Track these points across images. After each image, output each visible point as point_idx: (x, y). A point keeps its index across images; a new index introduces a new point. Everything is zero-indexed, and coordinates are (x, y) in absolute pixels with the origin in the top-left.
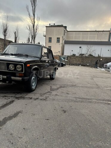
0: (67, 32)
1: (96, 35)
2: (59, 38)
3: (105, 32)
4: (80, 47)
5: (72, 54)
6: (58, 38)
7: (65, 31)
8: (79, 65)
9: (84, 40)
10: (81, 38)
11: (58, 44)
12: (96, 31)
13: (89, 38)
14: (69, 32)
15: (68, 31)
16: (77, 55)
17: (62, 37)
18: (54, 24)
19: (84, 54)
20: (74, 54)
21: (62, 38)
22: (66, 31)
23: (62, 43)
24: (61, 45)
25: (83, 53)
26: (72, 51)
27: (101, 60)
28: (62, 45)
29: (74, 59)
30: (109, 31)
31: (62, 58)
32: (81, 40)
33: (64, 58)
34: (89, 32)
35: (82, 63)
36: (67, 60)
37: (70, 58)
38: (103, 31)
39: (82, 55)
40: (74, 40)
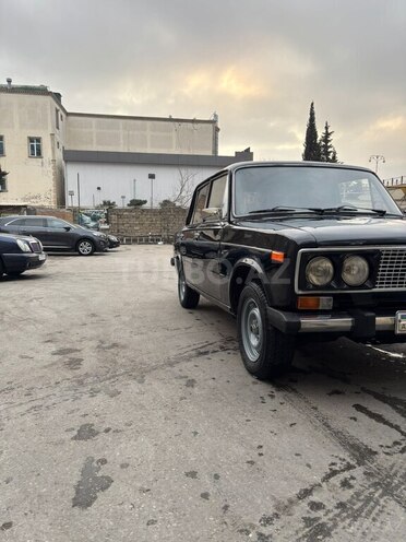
0: (64, 116)
1: (174, 134)
2: (38, 140)
3: (200, 125)
4: (152, 176)
5: (99, 202)
6: (31, 140)
7: (57, 111)
8: (154, 241)
10: (122, 141)
11: (36, 162)
12: (170, 120)
13: (149, 141)
14: (71, 118)
15: (68, 114)
16: (120, 204)
17: (52, 135)
18: (9, 81)
19: (145, 202)
20: (107, 200)
21: (53, 139)
22: (61, 112)
23: (54, 160)
24: (50, 169)
25: (139, 197)
26: (99, 188)
28: (54, 168)
29: (133, 221)
30: (213, 122)
31: (87, 219)
32: (122, 149)
33: (94, 219)
34: (149, 123)
35: (164, 234)
36: (107, 227)
37: (120, 216)
38: (193, 121)
39: (136, 203)
40: (95, 148)
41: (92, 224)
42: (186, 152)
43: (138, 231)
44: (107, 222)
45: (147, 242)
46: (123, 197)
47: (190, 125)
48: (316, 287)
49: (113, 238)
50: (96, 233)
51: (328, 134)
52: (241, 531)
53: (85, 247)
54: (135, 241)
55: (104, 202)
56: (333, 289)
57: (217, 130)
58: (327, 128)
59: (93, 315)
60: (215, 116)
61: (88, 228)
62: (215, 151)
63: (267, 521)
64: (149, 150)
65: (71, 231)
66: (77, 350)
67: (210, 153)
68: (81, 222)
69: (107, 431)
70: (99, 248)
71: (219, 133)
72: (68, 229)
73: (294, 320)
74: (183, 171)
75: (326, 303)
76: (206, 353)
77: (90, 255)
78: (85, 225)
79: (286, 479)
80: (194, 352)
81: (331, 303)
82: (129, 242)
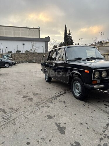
1: (28, 32)
3: (35, 29)
4: (24, 44)
5: (7, 51)
8: (25, 62)
9: (16, 36)
10: (13, 34)
12: (26, 28)
13: (21, 34)
19: (21, 51)
26: (7, 47)
27: (45, 55)
29: (19, 57)
30: (39, 29)
31: (5, 57)
32: (13, 36)
33: (7, 57)
34: (20, 29)
35: (28, 60)
36: (12, 59)
37: (15, 56)
38: (33, 28)
39: (18, 52)
40: (4, 36)
41: (7, 58)
42: (31, 37)
43: (20, 60)
44: (11, 57)
45: (23, 63)
46: (14, 50)
47: (32, 29)
48: (96, 78)
49: (14, 62)
50: (10, 61)
51: (70, 33)
52: (101, 134)
53: (7, 65)
54: (20, 62)
55: (9, 51)
56: (99, 78)
57: (40, 31)
58: (70, 31)
59: (25, 86)
60: (39, 27)
61: (6, 59)
62: (40, 37)
63: (104, 132)
64: (21, 37)
65: (2, 61)
66: (28, 96)
67: (38, 37)
68: (3, 57)
69: (54, 116)
70: (11, 65)
71: (40, 32)
72: (2, 60)
73: (93, 86)
74: (33, 42)
75: (98, 82)
76: (62, 94)
77: (9, 67)
78: (5, 58)
79: (102, 123)
80: (59, 94)
81: (99, 82)
82: (18, 63)
